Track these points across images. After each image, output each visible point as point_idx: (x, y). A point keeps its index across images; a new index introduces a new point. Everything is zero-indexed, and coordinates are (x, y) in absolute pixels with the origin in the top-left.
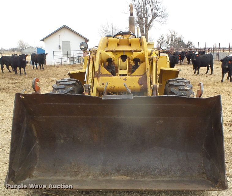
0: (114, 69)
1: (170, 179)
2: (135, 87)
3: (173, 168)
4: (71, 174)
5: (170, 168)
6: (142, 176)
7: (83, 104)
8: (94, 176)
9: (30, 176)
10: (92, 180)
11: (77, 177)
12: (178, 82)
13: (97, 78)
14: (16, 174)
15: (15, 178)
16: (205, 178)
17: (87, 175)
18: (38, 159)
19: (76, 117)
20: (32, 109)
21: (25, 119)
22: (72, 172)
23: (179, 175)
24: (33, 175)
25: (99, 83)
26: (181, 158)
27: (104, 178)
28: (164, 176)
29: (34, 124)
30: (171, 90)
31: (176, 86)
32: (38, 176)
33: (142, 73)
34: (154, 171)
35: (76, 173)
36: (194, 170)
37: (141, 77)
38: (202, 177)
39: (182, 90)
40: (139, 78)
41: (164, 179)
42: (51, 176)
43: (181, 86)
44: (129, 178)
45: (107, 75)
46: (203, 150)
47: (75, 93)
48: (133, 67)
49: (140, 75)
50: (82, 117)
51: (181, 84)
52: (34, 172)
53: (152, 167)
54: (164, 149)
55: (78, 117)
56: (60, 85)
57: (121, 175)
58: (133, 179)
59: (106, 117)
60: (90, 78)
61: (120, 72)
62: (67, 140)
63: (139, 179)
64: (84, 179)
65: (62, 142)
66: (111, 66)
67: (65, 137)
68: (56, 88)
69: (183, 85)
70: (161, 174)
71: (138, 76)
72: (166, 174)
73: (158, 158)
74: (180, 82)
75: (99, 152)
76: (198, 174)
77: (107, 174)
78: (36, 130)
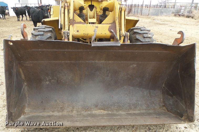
0: (84, 17)
1: (139, 112)
2: (106, 34)
3: (140, 103)
4: (57, 110)
5: (137, 103)
6: (116, 109)
7: (69, 50)
8: (78, 112)
9: (23, 113)
10: (77, 115)
11: (64, 112)
12: (142, 30)
13: (73, 26)
14: (13, 114)
15: (13, 118)
16: (165, 111)
17: (72, 111)
18: (28, 98)
19: (60, 62)
20: (19, 55)
21: (15, 64)
22: (58, 108)
23: (145, 108)
24: (26, 112)
25: (74, 30)
26: (146, 94)
27: (86, 113)
28: (133, 109)
29: (22, 69)
30: (136, 37)
31: (140, 34)
32: (30, 113)
33: (111, 22)
34: (125, 105)
35: (62, 109)
36: (156, 104)
37: (110, 25)
38: (163, 110)
39: (147, 37)
40: (109, 26)
41: (134, 112)
42: (41, 112)
43: (145, 33)
44: (106, 112)
45: (80, 23)
46: (163, 88)
47: (52, 39)
48: (102, 16)
49: (109, 23)
50: (66, 62)
51: (145, 32)
52: (26, 109)
53: (123, 102)
54: (132, 88)
55: (63, 62)
56: (38, 31)
57: (99, 109)
58: (110, 113)
59: (88, 62)
60: (67, 26)
61: (90, 20)
62: (52, 82)
63: (115, 112)
64: (70, 114)
65: (47, 84)
66: (82, 15)
67: (50, 79)
68: (35, 34)
69: (147, 33)
70: (131, 108)
71: (107, 24)
72: (135, 108)
73: (127, 95)
74: (143, 30)
75: (79, 91)
76: (160, 107)
77: (88, 109)
78: (24, 74)
